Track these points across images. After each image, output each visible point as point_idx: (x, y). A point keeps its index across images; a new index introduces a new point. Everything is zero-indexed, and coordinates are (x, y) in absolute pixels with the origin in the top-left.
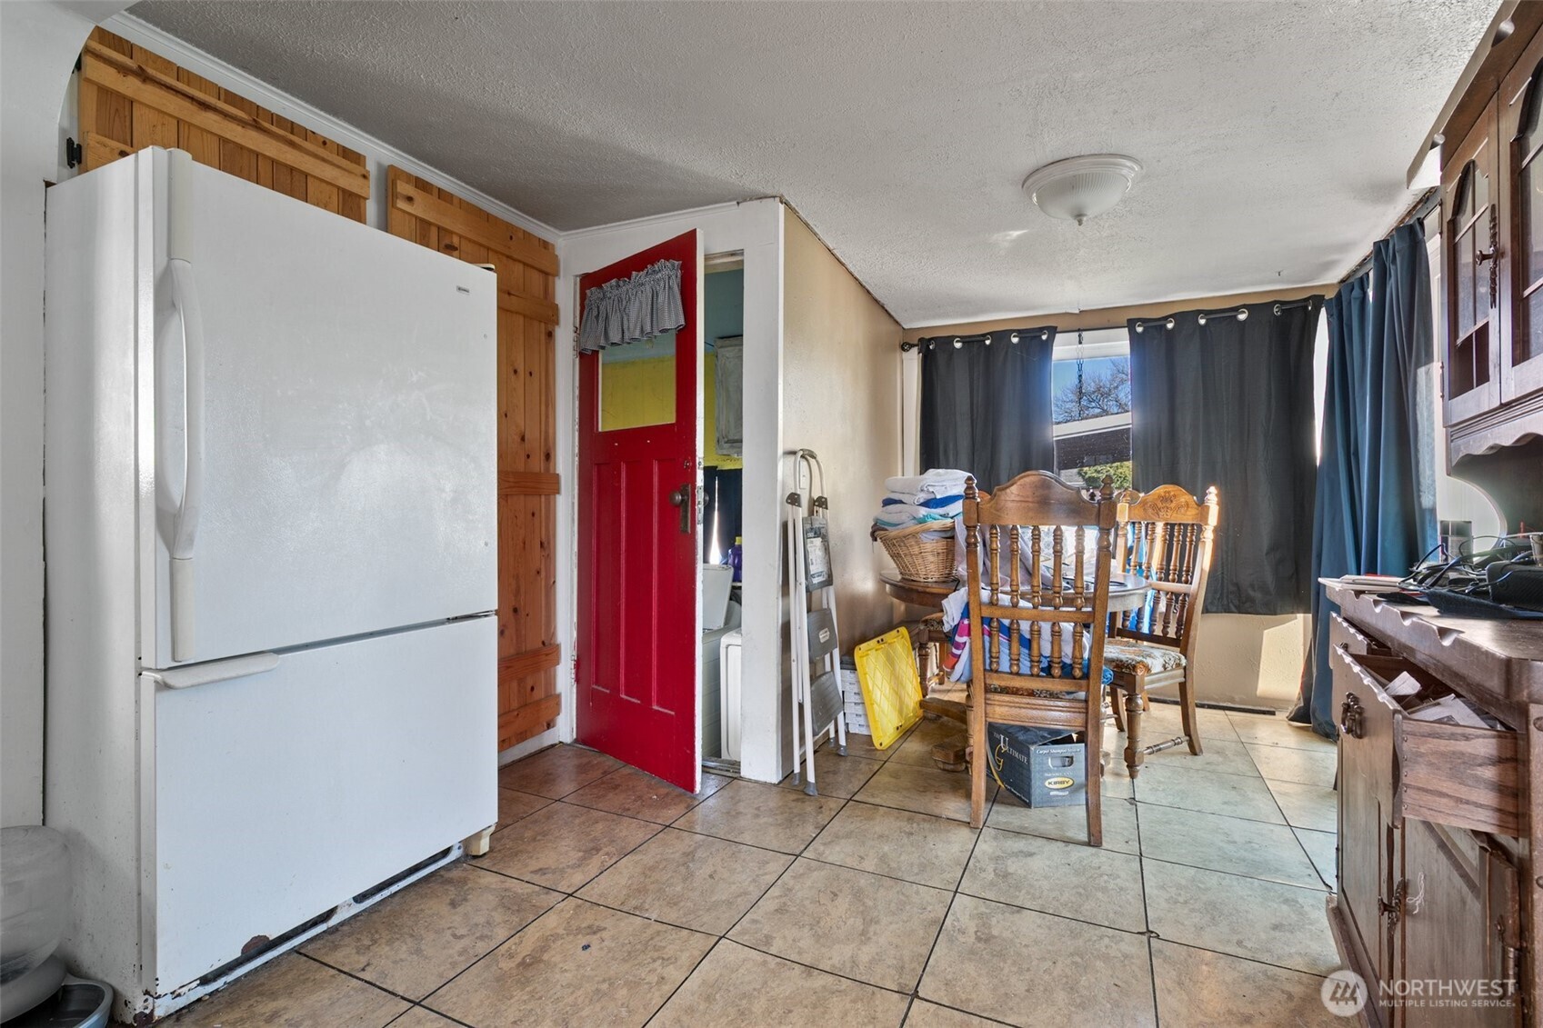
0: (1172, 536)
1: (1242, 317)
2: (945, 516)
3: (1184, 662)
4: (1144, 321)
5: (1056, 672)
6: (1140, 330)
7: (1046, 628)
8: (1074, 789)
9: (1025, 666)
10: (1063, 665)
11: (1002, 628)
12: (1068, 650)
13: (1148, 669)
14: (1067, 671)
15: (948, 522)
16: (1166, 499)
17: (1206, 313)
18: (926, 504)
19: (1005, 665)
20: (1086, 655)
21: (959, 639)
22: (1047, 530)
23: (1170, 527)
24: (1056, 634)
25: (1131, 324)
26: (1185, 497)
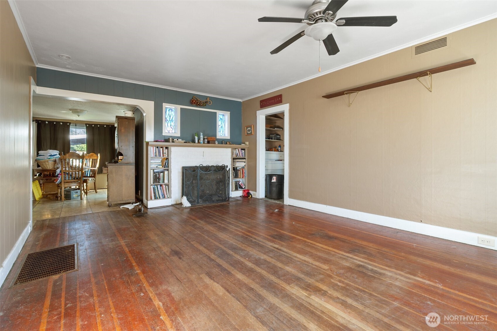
0: (93, 161)
2: (54, 158)
3: (95, 179)
4: (88, 124)
5: (76, 179)
6: (88, 126)
7: (74, 173)
8: (78, 196)
9: (71, 178)
10: (77, 178)
11: (67, 174)
12: (77, 175)
13: (89, 180)
14: (77, 179)
15: (55, 159)
16: (92, 155)
17: (99, 125)
18: (50, 156)
19: (67, 179)
20: (80, 176)
21: (59, 176)
22: (71, 159)
23: (93, 160)
24: (76, 173)
25: (86, 124)
26: (95, 155)
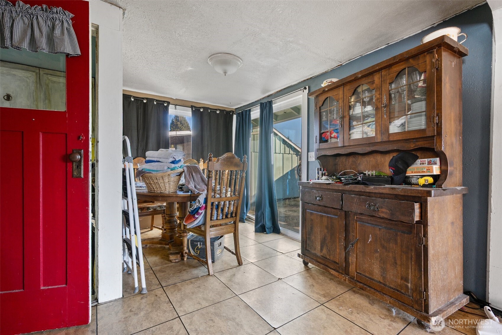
1: (218, 112)
4: (195, 107)
5: (229, 216)
8: (221, 252)
17: (210, 109)
18: (173, 162)
21: (200, 211)
24: (231, 204)
25: (192, 107)
